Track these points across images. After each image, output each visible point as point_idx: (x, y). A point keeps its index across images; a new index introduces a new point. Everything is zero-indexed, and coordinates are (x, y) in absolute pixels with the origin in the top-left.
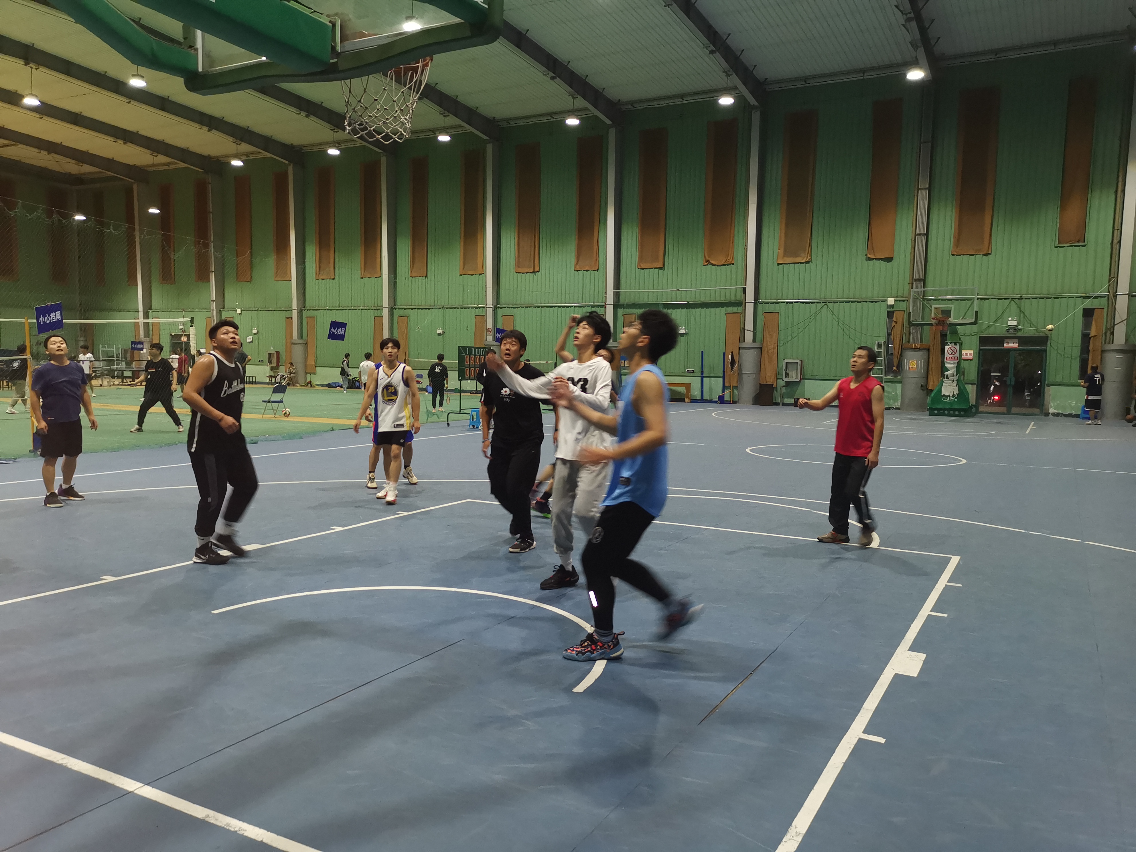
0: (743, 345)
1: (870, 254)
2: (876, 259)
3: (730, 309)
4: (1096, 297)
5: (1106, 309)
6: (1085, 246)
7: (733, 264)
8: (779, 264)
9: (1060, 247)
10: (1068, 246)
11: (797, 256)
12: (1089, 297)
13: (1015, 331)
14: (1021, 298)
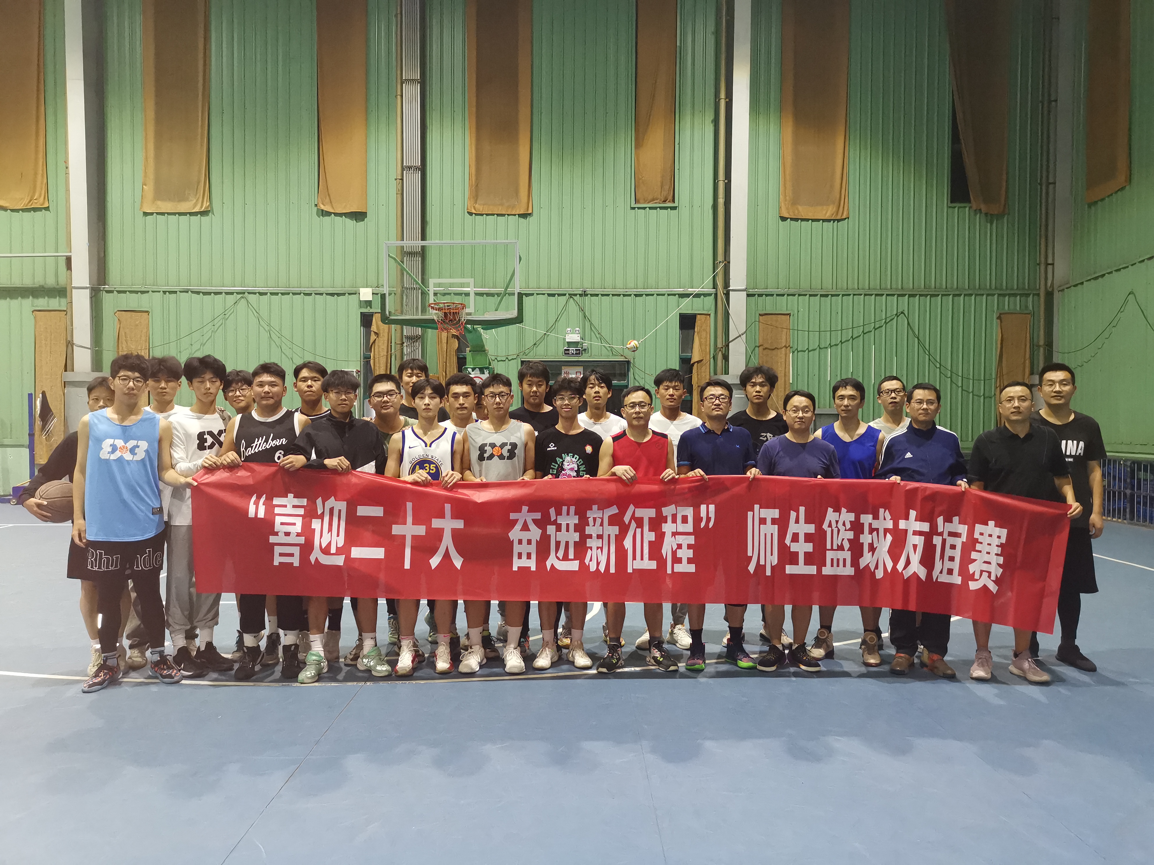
0: (70, 376)
1: (323, 204)
2: (336, 214)
3: (42, 303)
4: (698, 296)
5: (712, 315)
6: (674, 208)
7: (47, 209)
8: (146, 214)
9: (639, 208)
10: (650, 208)
11: (182, 198)
12: (687, 295)
13: (578, 353)
14: (584, 294)
